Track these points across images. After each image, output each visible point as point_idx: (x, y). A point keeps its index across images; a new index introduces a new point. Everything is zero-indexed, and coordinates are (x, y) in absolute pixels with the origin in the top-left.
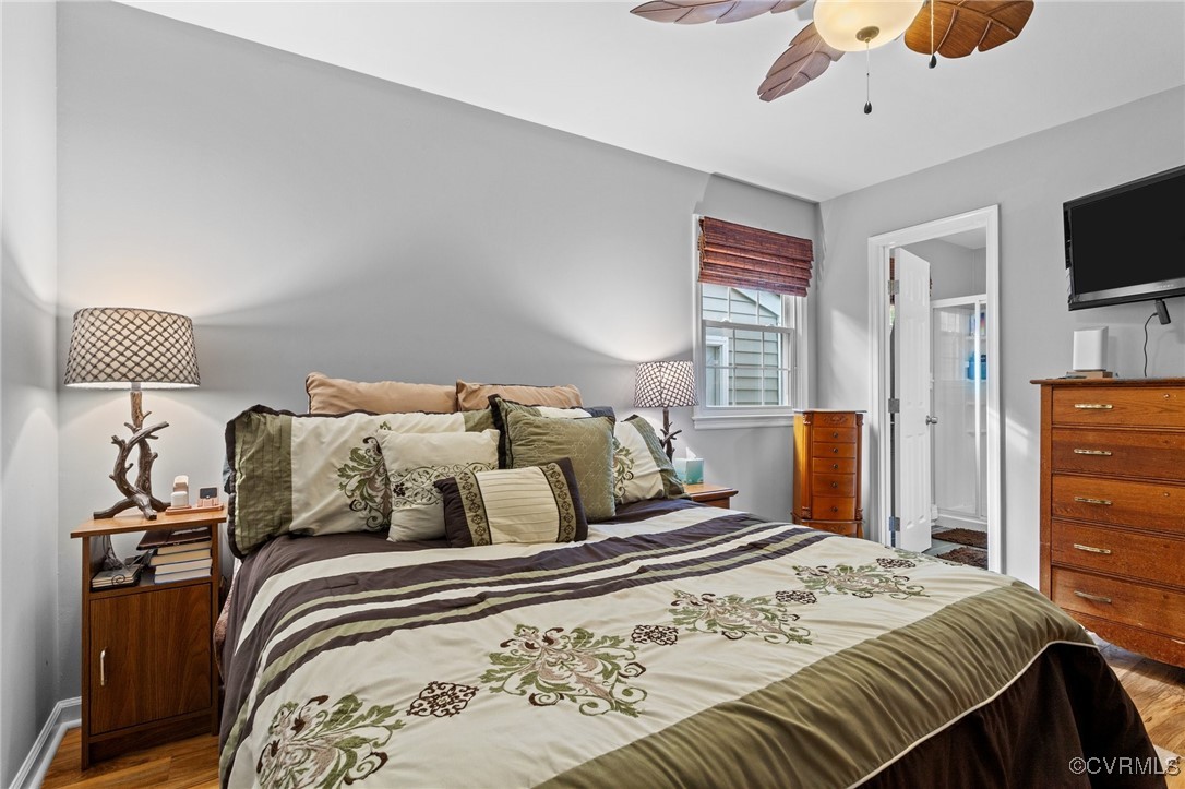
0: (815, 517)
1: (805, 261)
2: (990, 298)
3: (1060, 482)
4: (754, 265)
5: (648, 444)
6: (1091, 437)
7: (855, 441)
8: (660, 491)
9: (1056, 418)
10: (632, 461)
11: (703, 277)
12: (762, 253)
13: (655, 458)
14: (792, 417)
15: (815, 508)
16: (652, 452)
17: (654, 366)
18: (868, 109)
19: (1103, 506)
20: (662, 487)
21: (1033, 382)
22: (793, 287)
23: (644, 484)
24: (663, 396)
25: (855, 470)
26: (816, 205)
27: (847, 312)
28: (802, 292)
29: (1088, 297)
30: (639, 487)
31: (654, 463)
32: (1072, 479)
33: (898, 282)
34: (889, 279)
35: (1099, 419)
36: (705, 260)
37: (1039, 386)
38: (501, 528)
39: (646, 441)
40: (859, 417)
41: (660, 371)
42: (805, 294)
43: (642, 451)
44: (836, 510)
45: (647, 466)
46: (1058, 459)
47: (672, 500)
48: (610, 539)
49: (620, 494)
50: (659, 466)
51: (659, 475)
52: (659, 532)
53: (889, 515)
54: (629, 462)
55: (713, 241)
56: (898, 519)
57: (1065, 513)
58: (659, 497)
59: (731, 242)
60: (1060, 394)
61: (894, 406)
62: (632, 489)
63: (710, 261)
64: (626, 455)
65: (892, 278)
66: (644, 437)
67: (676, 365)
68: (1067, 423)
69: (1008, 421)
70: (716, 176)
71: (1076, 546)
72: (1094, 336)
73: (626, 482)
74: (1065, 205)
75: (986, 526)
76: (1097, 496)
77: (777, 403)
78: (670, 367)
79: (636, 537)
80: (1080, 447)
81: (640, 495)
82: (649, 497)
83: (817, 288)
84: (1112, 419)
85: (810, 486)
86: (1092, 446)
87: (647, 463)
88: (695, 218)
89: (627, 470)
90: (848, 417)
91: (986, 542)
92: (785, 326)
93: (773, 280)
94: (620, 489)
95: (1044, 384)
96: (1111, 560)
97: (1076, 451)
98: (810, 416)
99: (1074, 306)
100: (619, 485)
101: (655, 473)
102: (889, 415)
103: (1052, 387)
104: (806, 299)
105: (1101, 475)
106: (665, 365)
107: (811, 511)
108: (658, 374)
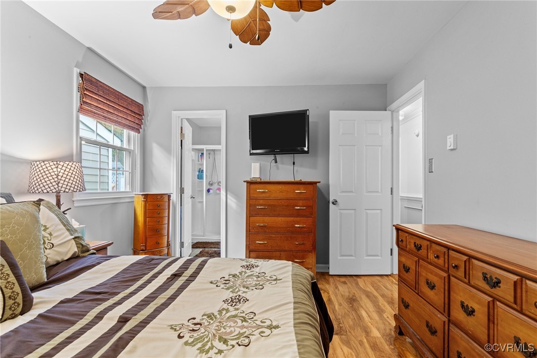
0: (148, 249)
1: (140, 115)
2: (222, 147)
3: (252, 219)
4: (114, 110)
5: (60, 220)
6: (261, 202)
7: (167, 208)
8: (76, 252)
9: (251, 195)
10: (50, 234)
11: (81, 110)
12: (119, 105)
13: (68, 230)
14: (133, 197)
15: (148, 244)
16: (65, 225)
17: (52, 164)
18: (231, 47)
19: (265, 226)
20: (76, 250)
21: (244, 182)
22: (134, 128)
23: (62, 249)
24: (60, 185)
25: (167, 222)
26: (144, 88)
27: (161, 145)
28: (138, 131)
29: (255, 151)
30: (59, 253)
31: (67, 233)
32: (255, 217)
33: (184, 134)
34: (180, 132)
35: (264, 195)
36: (84, 100)
37: (246, 183)
39: (58, 218)
40: (169, 196)
41: (57, 167)
42: (139, 133)
43: (57, 226)
44: (159, 243)
45: (63, 237)
46: (252, 211)
47: (84, 257)
48: (62, 302)
50: (72, 235)
51: (73, 241)
52: (98, 283)
53: (180, 241)
54: (48, 235)
55: (90, 89)
56: (183, 242)
57: (253, 231)
58: (75, 257)
59: (101, 93)
60: (253, 186)
61: (182, 191)
62: (53, 256)
63: (88, 101)
64: (44, 230)
65: (181, 132)
66: (56, 215)
67: (70, 164)
68: (254, 197)
69: (228, 196)
70: (90, 49)
71: (257, 242)
72: (258, 165)
74: (249, 116)
75: (220, 239)
76: (263, 223)
77: (108, 189)
78: (65, 165)
79: (83, 293)
80: (258, 206)
81: (59, 259)
82: (66, 259)
83: (144, 130)
84: (267, 195)
85: (145, 233)
86: (261, 205)
87: (63, 234)
88: (76, 71)
89: (47, 241)
90: (164, 196)
91: (220, 246)
92: (127, 148)
93: (124, 121)
95: (248, 182)
96: (266, 245)
97: (257, 207)
98: (146, 196)
99: (251, 154)
101: (70, 240)
102: (180, 195)
103: (250, 183)
104: (139, 135)
105: (264, 215)
106: (62, 163)
107: (146, 246)
108: (55, 170)
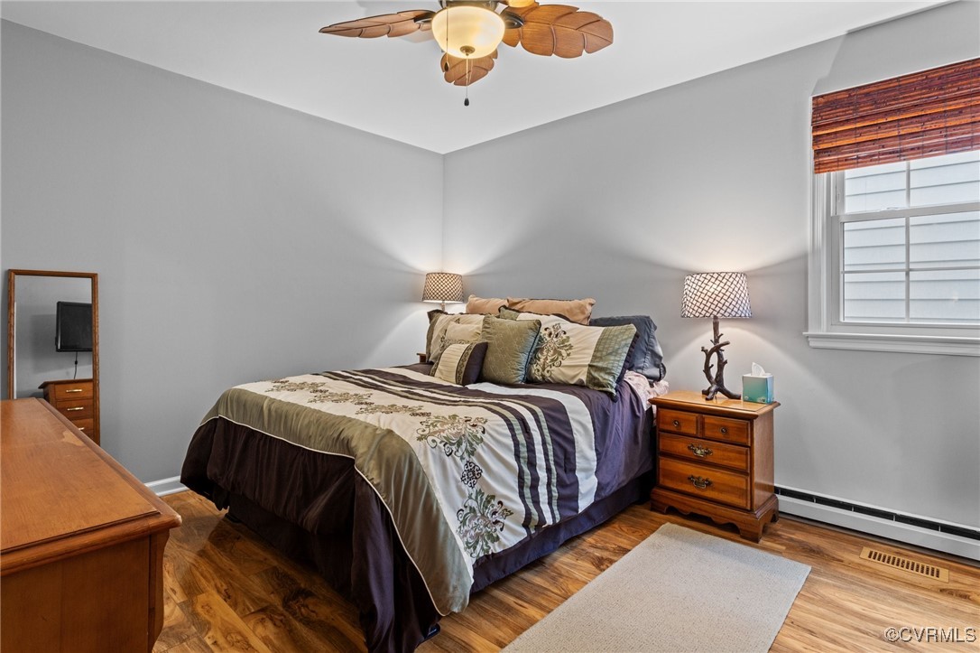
8: (583, 381)
16: (597, 351)
18: (467, 103)
20: (584, 378)
23: (569, 372)
30: (563, 374)
38: (440, 371)
45: (581, 360)
49: (547, 375)
51: (586, 368)
55: (827, 121)
58: (581, 385)
62: (558, 374)
63: (824, 146)
66: (600, 339)
70: (854, 33)
73: (553, 368)
89: (559, 360)
94: (548, 371)
100: (548, 368)
101: (584, 366)
